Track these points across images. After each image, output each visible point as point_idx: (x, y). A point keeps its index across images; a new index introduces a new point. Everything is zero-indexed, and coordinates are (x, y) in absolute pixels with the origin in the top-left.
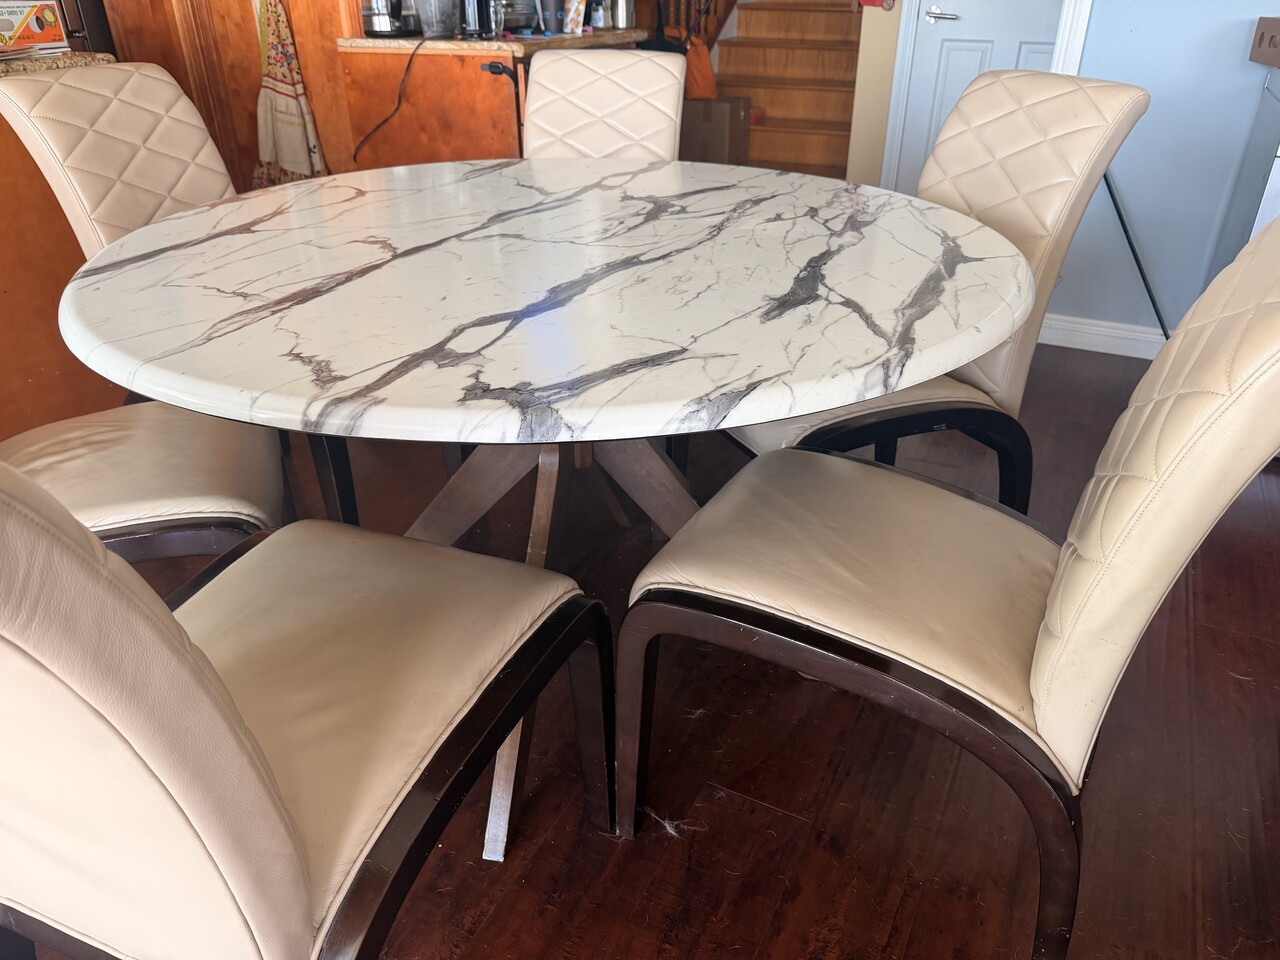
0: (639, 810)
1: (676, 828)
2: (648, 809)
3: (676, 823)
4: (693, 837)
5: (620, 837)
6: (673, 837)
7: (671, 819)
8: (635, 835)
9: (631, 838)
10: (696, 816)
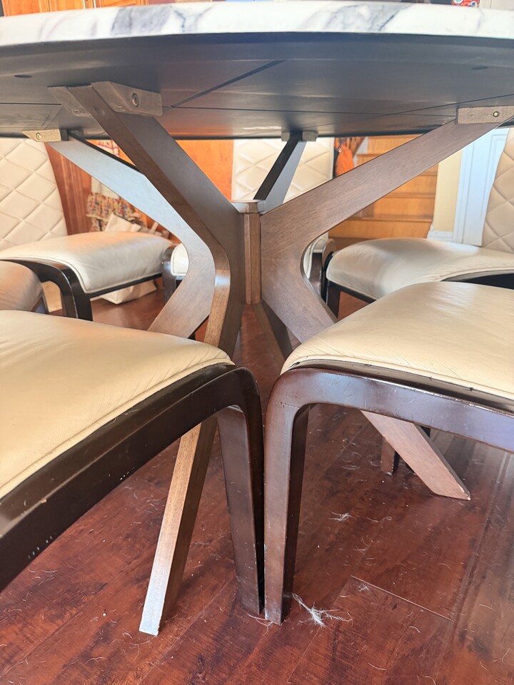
0: (288, 596)
1: (322, 616)
2: (295, 596)
3: (322, 612)
4: (339, 627)
5: (269, 621)
6: (319, 625)
7: (318, 608)
8: (282, 621)
9: (278, 622)
10: (341, 607)
